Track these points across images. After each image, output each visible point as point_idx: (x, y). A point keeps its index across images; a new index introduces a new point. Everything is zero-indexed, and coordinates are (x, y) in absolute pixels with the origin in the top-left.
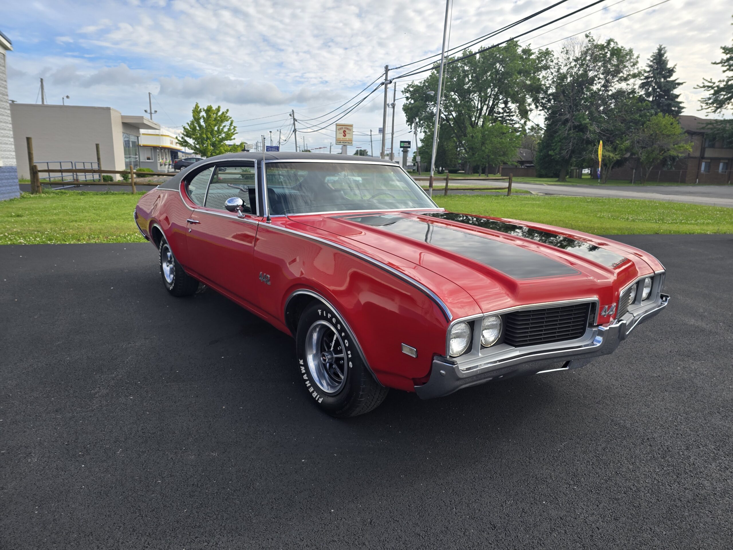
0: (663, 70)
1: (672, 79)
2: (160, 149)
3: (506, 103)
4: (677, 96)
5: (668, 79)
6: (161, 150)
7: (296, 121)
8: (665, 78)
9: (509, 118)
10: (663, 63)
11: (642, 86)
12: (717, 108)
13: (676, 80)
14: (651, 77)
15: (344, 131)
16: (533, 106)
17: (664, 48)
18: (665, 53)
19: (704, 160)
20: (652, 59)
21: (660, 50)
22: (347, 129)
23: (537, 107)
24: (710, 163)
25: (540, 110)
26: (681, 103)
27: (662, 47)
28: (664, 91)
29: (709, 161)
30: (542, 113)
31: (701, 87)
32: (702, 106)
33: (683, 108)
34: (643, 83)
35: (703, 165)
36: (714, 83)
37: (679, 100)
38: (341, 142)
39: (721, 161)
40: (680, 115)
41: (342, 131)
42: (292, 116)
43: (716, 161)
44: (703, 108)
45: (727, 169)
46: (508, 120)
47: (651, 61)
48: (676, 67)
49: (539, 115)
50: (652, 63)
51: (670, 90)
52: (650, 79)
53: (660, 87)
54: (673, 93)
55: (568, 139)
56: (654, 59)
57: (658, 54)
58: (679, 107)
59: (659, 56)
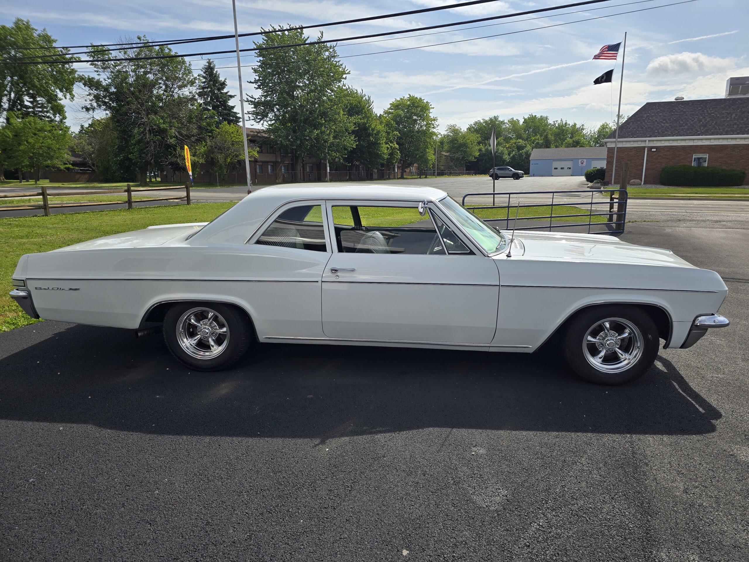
0: (217, 83)
1: (225, 91)
3: (33, 96)
4: (233, 107)
5: (222, 91)
10: (215, 76)
11: (200, 95)
12: (261, 119)
13: (227, 93)
14: (207, 88)
16: (95, 104)
17: (213, 62)
18: (214, 67)
19: (258, 164)
20: (204, 70)
21: (210, 63)
23: (99, 106)
24: (262, 165)
25: (105, 110)
26: (236, 113)
27: (211, 61)
28: (220, 102)
29: (261, 164)
31: (246, 101)
32: (249, 117)
34: (200, 92)
35: (258, 166)
36: (255, 99)
37: (234, 111)
39: (269, 164)
43: (265, 163)
44: (251, 119)
45: (273, 170)
47: (204, 73)
48: (226, 81)
50: (205, 75)
51: (225, 102)
52: (206, 90)
53: (217, 98)
54: (229, 104)
55: (148, 143)
56: (206, 71)
57: (209, 67)
58: (236, 117)
59: (210, 69)
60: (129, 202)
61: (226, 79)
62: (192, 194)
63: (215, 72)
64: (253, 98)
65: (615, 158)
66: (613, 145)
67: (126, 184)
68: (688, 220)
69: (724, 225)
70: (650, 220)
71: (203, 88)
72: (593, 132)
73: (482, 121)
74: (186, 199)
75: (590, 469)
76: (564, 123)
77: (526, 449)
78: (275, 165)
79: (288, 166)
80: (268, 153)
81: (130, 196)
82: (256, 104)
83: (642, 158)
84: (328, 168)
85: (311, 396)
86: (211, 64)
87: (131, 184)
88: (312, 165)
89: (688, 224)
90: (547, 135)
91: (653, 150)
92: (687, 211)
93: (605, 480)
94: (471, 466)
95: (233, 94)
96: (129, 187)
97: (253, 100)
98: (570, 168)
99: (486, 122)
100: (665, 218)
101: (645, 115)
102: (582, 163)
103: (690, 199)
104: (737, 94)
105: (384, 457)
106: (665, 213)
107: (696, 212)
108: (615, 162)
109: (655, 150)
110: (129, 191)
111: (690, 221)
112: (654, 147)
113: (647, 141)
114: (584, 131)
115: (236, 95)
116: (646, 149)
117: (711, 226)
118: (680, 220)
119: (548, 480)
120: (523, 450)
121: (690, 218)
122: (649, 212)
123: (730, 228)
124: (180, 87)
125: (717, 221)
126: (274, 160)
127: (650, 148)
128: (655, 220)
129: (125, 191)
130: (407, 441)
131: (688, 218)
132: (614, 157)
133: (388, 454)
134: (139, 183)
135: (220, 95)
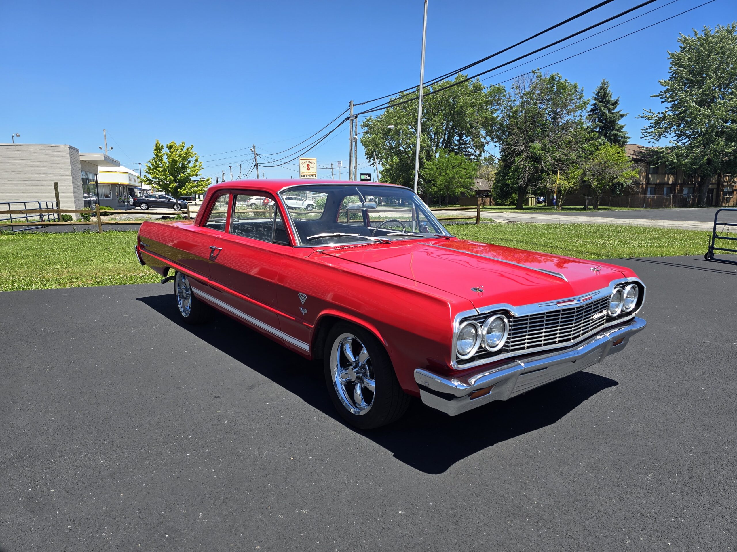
0: (608, 103)
1: (616, 110)
2: (118, 186)
3: (460, 135)
4: (622, 127)
5: (613, 111)
6: (120, 187)
7: (258, 156)
8: (609, 110)
9: (465, 150)
10: (607, 96)
11: (589, 118)
13: (620, 112)
15: (308, 165)
16: (488, 139)
17: (607, 82)
18: (608, 87)
19: (649, 186)
20: (596, 92)
21: (603, 84)
22: (311, 163)
23: (492, 139)
24: (654, 188)
25: (496, 142)
27: (605, 81)
28: (609, 123)
30: (498, 144)
33: (629, 138)
34: (589, 115)
35: (649, 189)
36: (654, 114)
37: (623, 130)
38: (305, 176)
39: (665, 186)
41: (306, 165)
42: (253, 150)
43: (660, 186)
45: (670, 193)
46: (464, 151)
47: (597, 95)
49: (496, 146)
50: (596, 97)
51: (614, 121)
53: (606, 118)
54: (619, 123)
56: (599, 92)
57: (602, 88)
58: (624, 137)
59: (602, 90)
61: (619, 98)
63: (607, 92)
71: (592, 110)
74: (475, 219)
79: (693, 188)
80: (665, 174)
86: (605, 85)
95: (624, 113)
124: (568, 113)
134: (515, 206)
135: (608, 115)
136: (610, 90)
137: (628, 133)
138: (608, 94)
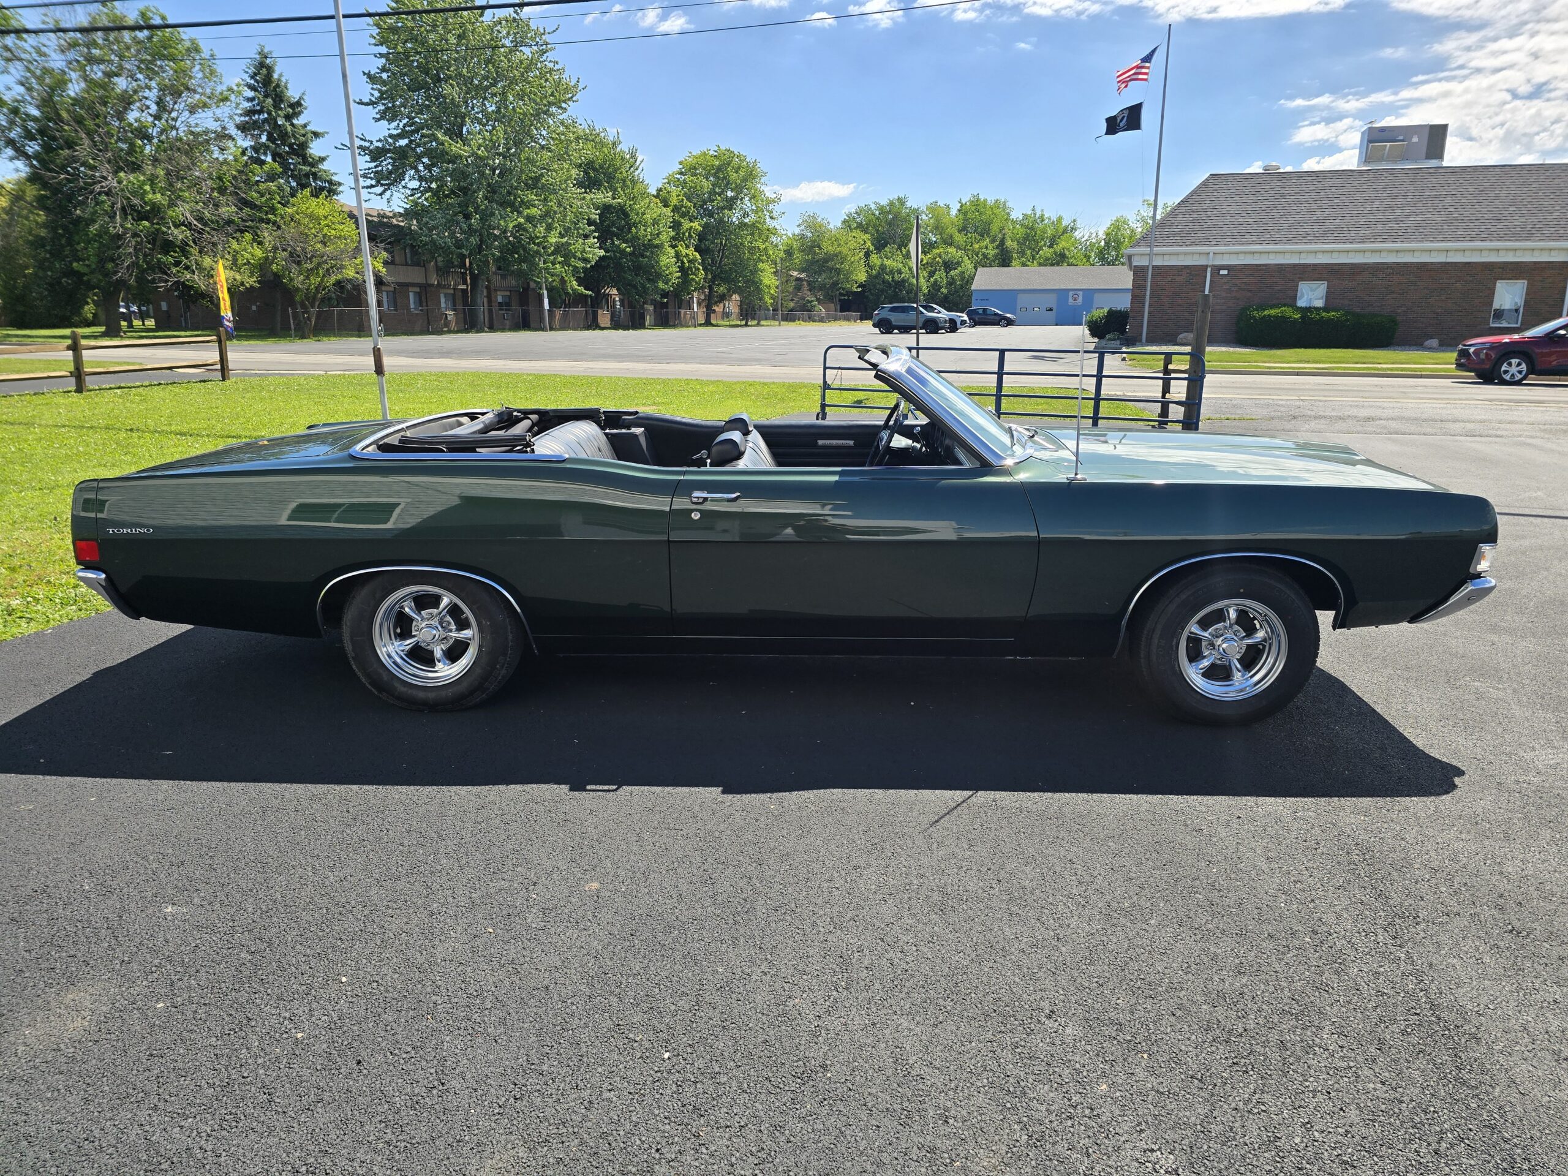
0: (282, 101)
1: (302, 121)
4: (322, 160)
5: (295, 121)
8: (288, 118)
10: (278, 86)
11: (243, 127)
12: (388, 187)
13: (305, 126)
14: (260, 112)
17: (271, 53)
18: (275, 64)
19: (383, 288)
20: (252, 70)
21: (262, 56)
24: (394, 292)
26: (329, 173)
27: (266, 51)
28: (291, 146)
29: (393, 289)
33: (340, 184)
34: (241, 122)
35: (384, 296)
36: (371, 142)
37: (324, 166)
39: (411, 289)
40: (335, 197)
43: (402, 287)
45: (421, 304)
47: (252, 77)
48: (305, 97)
50: (252, 82)
51: (304, 146)
52: (257, 116)
53: (284, 136)
54: (311, 151)
55: (119, 237)
56: (256, 74)
57: (262, 65)
58: (331, 182)
59: (264, 70)
60: (78, 374)
61: (303, 94)
62: (231, 356)
63: (275, 76)
64: (365, 140)
65: (1149, 288)
66: (1144, 262)
67: (67, 332)
68: (1310, 417)
69: (1385, 427)
70: (1237, 417)
71: (249, 113)
72: (1094, 235)
73: (873, 207)
74: (218, 367)
75: (1352, 1064)
76: (1037, 216)
77: (1179, 1013)
78: (425, 292)
79: (454, 295)
80: (407, 264)
81: (78, 361)
82: (376, 155)
83: (1202, 289)
84: (546, 302)
85: (595, 885)
86: (266, 57)
87: (80, 331)
88: (508, 293)
89: (1313, 424)
90: (1004, 238)
91: (1223, 272)
92: (1302, 398)
93: (1398, 1095)
94: (1059, 1080)
95: (319, 130)
96: (74, 337)
97: (367, 144)
98: (1051, 310)
99: (882, 209)
100: (1264, 412)
101: (1208, 201)
102: (1075, 300)
103: (1298, 374)
104: (1380, 159)
105: (825, 1067)
106: (1262, 402)
107: (1320, 401)
108: (1148, 297)
109: (1225, 272)
110: (75, 348)
111: (1316, 418)
112: (1223, 267)
113: (1211, 254)
114: (1077, 233)
115: (327, 133)
116: (1209, 270)
117: (1359, 429)
118: (1295, 417)
119: (1263, 1108)
120: (1172, 1019)
121: (1313, 413)
122: (1230, 400)
123: (1397, 433)
124: (193, 110)
125: (1368, 419)
126: (420, 280)
127: (1217, 269)
128: (1248, 417)
129: (69, 348)
130: (874, 1009)
131: (1309, 413)
132: (1145, 286)
133: (834, 1057)
134: (103, 329)
135: (289, 129)
136: (282, 71)
137: (336, 174)
138: (279, 80)
